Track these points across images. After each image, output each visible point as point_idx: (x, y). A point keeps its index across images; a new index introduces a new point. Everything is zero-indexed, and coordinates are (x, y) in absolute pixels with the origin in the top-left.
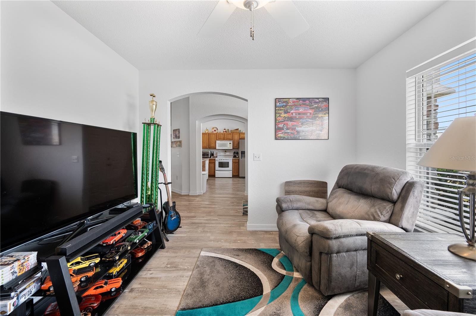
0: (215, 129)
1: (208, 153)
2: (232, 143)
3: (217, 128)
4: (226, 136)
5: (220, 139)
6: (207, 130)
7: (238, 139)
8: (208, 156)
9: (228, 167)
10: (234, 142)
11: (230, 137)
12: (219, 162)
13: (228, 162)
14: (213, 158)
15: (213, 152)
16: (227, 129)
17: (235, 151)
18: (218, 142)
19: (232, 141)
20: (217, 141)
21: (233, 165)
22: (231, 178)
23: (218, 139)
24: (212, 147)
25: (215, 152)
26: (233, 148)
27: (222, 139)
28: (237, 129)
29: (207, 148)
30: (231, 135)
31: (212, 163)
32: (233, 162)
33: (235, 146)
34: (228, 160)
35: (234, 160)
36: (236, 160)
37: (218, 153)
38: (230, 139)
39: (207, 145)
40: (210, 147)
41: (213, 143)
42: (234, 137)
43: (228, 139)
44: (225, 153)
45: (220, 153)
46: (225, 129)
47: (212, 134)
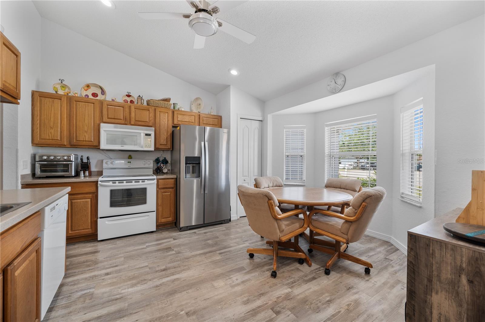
0: (94, 90)
1: (65, 161)
2: (153, 134)
4: (133, 115)
5: (113, 121)
6: (64, 86)
7: (171, 127)
8: (67, 171)
9: (144, 202)
10: (157, 133)
11: (146, 116)
12: (112, 191)
13: (145, 189)
14: (88, 179)
15: (88, 158)
16: (135, 95)
17: (161, 155)
18: (106, 129)
19: (153, 128)
20: (102, 125)
21: (160, 196)
22: (152, 232)
23: (105, 119)
24: (84, 143)
25: (94, 158)
26: (157, 149)
27: (123, 122)
28: (168, 100)
29: (65, 145)
30: (150, 113)
31: (85, 197)
32: (158, 188)
33: (160, 143)
34: (144, 182)
35: (162, 180)
36: (167, 180)
37: (104, 162)
38: (145, 122)
39: (61, 132)
40: (75, 141)
41: (85, 131)
42: (157, 120)
43: (141, 122)
44: (130, 162)
45: (111, 161)
46: (128, 94)
47: (83, 102)
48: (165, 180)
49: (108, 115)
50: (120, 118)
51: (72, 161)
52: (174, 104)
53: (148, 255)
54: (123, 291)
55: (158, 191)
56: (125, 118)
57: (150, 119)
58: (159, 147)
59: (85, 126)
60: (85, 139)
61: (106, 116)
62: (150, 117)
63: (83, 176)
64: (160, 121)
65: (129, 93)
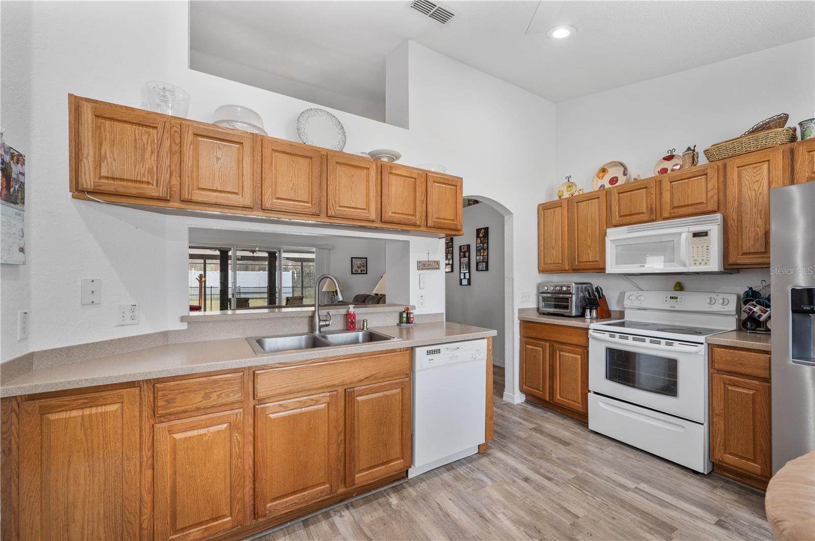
0: (612, 173)
1: (565, 293)
2: (716, 229)
3: (622, 165)
4: (667, 196)
5: (629, 219)
6: (569, 184)
8: (566, 307)
10: (732, 223)
15: (598, 289)
18: (616, 237)
19: (719, 216)
20: (609, 231)
21: (719, 390)
23: (616, 218)
24: (588, 264)
26: (731, 267)
28: (771, 124)
29: (566, 270)
30: (708, 179)
31: (573, 350)
32: (712, 368)
33: (742, 250)
34: (671, 345)
35: (723, 350)
36: (744, 353)
37: (627, 294)
38: (696, 206)
39: (562, 252)
40: (576, 264)
41: (588, 246)
42: (732, 191)
43: (687, 208)
44: (676, 298)
45: (639, 294)
46: (670, 154)
47: (585, 201)
48: (736, 352)
49: (619, 212)
50: (641, 211)
51: (571, 294)
52: (801, 124)
53: (610, 503)
54: (500, 516)
55: (712, 376)
56: (649, 209)
57: (709, 196)
58: (739, 261)
59: (588, 238)
60: (589, 259)
61: (617, 214)
62: (708, 190)
63: (589, 317)
64: (740, 191)
65: (671, 152)
